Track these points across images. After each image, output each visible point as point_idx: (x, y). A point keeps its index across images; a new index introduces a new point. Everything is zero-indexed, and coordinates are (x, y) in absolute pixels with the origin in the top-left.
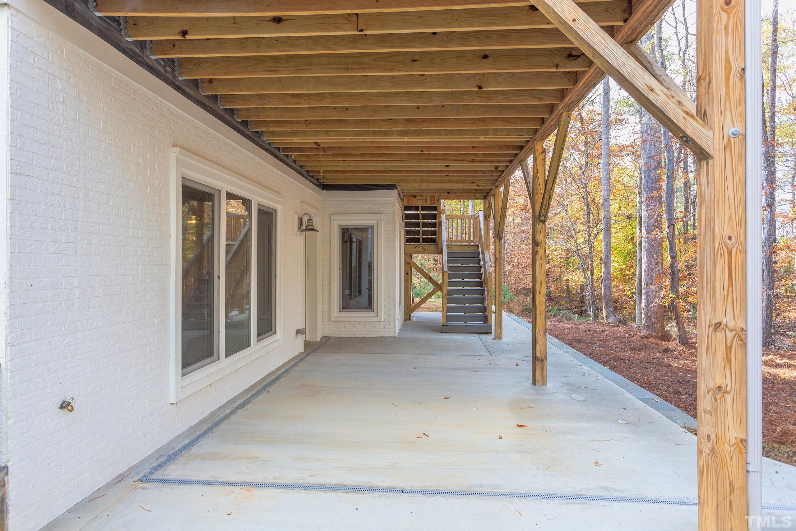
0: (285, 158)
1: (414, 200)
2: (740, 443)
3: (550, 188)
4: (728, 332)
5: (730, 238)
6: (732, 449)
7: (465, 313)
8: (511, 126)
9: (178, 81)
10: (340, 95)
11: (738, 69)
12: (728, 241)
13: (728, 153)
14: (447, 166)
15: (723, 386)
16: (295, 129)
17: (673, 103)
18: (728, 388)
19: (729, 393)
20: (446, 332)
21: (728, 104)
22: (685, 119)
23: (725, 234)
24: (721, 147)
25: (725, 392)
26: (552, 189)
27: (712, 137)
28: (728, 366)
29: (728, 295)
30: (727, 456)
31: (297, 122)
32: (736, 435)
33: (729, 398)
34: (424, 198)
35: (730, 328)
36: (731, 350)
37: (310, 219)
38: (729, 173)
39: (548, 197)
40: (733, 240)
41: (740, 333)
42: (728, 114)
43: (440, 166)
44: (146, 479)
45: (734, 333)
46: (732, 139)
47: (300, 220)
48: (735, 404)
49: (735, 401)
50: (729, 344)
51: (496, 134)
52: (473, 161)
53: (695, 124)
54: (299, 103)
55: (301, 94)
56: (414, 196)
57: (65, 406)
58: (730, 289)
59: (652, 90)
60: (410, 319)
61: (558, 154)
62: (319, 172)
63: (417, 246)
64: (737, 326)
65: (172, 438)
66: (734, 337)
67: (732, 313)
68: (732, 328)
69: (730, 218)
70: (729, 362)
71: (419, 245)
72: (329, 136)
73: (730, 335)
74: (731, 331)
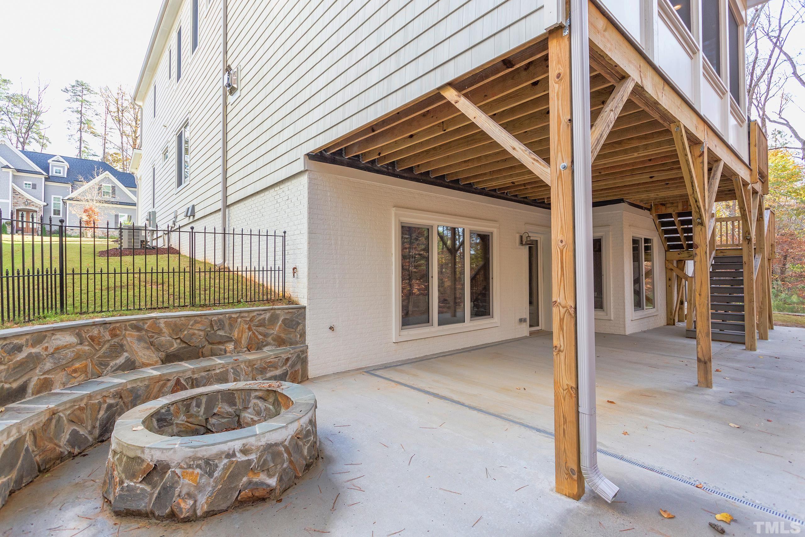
0: (502, 195)
1: (663, 208)
2: (570, 389)
3: (691, 192)
4: (561, 307)
5: (562, 242)
6: (565, 392)
7: (723, 321)
8: (647, 142)
9: (397, 172)
10: (490, 155)
11: (565, 120)
12: (560, 243)
13: (559, 182)
14: (651, 177)
15: (558, 346)
16: (485, 179)
17: (526, 154)
18: (562, 348)
19: (562, 352)
20: (691, 338)
21: (559, 147)
22: (533, 163)
23: (558, 238)
24: (555, 178)
25: (560, 351)
26: (695, 193)
27: (549, 172)
28: (561, 332)
29: (560, 282)
30: (562, 397)
31: (485, 174)
32: (567, 383)
33: (562, 355)
34: (675, 205)
35: (562, 305)
36: (563, 321)
37: (529, 236)
38: (561, 196)
39: (694, 201)
40: (564, 243)
41: (570, 310)
42: (560, 155)
43: (645, 178)
44: (367, 372)
45: (565, 309)
46: (562, 172)
47: (521, 237)
48: (566, 360)
49: (567, 358)
50: (562, 317)
51: (646, 149)
52: (672, 169)
53: (539, 165)
54: (468, 166)
55: (469, 160)
56: (663, 205)
57: (331, 328)
58: (562, 278)
59: (514, 149)
60: (674, 324)
61: (684, 161)
62: (544, 198)
63: (681, 252)
64: (567, 304)
65: (394, 361)
66: (566, 312)
67: (564, 295)
68: (564, 306)
69: (562, 227)
70: (562, 329)
71: (683, 251)
72: (512, 178)
73: (563, 310)
74: (563, 307)
